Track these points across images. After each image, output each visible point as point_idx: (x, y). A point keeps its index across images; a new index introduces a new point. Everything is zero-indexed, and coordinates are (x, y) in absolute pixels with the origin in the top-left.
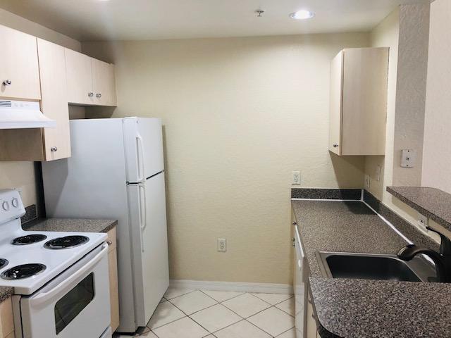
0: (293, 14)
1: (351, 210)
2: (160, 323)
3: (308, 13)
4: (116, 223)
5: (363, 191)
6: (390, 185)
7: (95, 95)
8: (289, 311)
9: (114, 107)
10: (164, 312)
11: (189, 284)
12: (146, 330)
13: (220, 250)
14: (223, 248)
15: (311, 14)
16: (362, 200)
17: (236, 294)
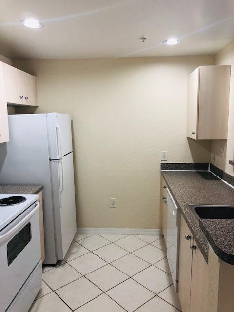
0: (166, 41)
1: (203, 177)
2: (72, 257)
3: (176, 40)
4: (42, 188)
5: (209, 164)
6: (232, 159)
7: (24, 98)
8: (160, 247)
9: (36, 107)
10: (74, 250)
11: (90, 230)
12: (63, 262)
13: (111, 206)
14: (113, 205)
15: (178, 41)
16: (209, 171)
17: (123, 236)
